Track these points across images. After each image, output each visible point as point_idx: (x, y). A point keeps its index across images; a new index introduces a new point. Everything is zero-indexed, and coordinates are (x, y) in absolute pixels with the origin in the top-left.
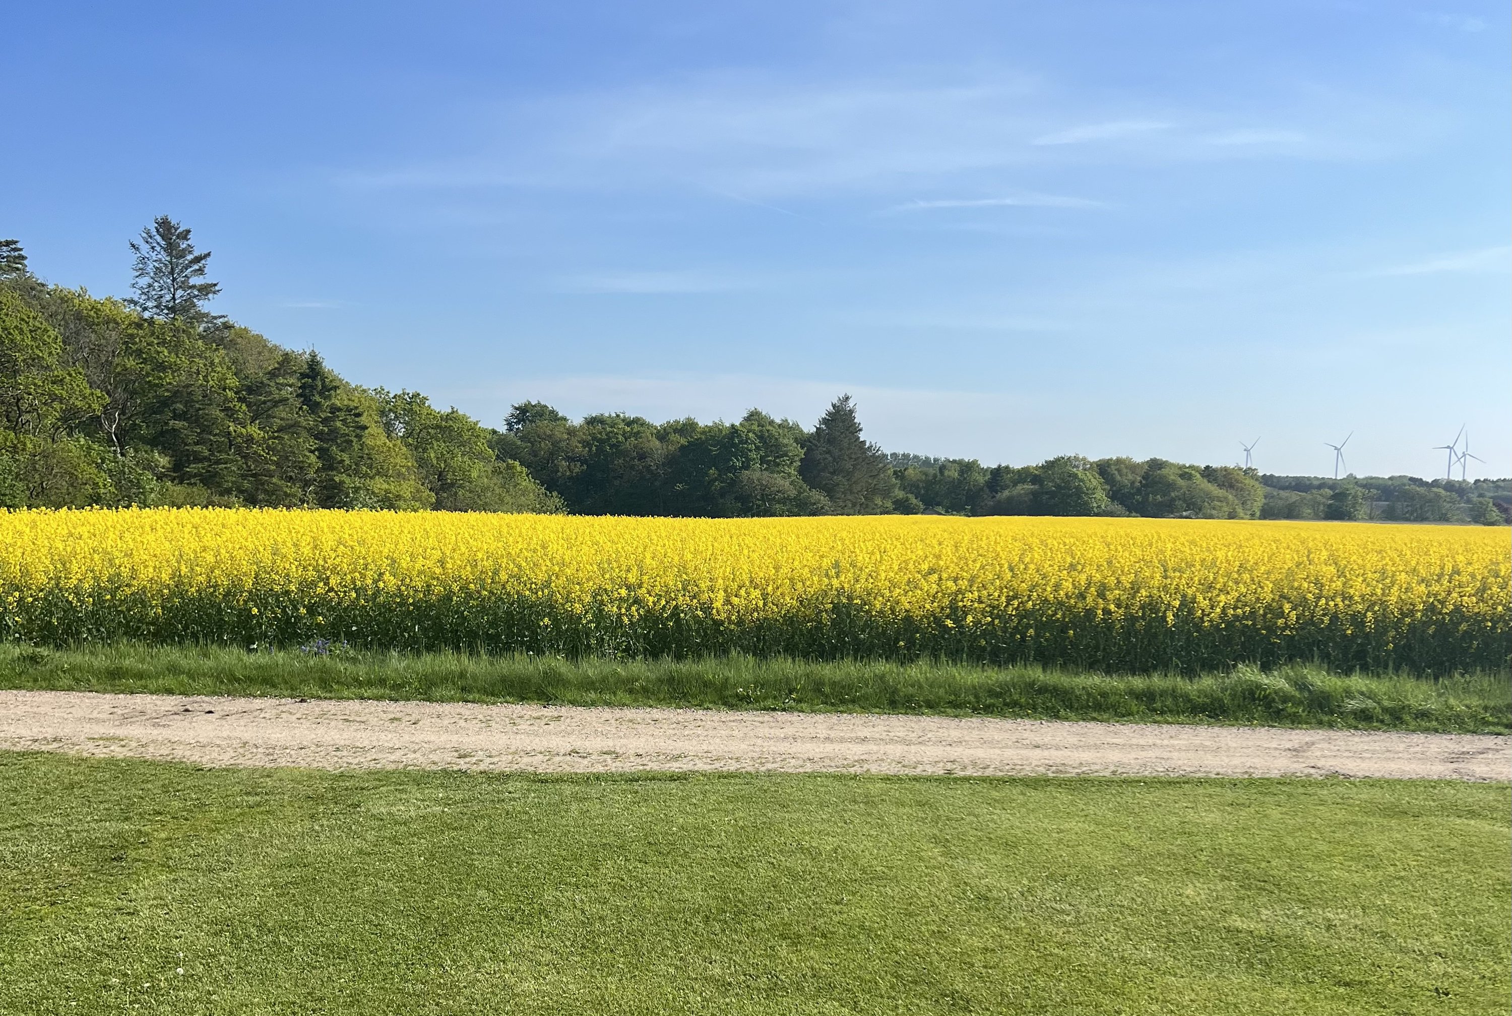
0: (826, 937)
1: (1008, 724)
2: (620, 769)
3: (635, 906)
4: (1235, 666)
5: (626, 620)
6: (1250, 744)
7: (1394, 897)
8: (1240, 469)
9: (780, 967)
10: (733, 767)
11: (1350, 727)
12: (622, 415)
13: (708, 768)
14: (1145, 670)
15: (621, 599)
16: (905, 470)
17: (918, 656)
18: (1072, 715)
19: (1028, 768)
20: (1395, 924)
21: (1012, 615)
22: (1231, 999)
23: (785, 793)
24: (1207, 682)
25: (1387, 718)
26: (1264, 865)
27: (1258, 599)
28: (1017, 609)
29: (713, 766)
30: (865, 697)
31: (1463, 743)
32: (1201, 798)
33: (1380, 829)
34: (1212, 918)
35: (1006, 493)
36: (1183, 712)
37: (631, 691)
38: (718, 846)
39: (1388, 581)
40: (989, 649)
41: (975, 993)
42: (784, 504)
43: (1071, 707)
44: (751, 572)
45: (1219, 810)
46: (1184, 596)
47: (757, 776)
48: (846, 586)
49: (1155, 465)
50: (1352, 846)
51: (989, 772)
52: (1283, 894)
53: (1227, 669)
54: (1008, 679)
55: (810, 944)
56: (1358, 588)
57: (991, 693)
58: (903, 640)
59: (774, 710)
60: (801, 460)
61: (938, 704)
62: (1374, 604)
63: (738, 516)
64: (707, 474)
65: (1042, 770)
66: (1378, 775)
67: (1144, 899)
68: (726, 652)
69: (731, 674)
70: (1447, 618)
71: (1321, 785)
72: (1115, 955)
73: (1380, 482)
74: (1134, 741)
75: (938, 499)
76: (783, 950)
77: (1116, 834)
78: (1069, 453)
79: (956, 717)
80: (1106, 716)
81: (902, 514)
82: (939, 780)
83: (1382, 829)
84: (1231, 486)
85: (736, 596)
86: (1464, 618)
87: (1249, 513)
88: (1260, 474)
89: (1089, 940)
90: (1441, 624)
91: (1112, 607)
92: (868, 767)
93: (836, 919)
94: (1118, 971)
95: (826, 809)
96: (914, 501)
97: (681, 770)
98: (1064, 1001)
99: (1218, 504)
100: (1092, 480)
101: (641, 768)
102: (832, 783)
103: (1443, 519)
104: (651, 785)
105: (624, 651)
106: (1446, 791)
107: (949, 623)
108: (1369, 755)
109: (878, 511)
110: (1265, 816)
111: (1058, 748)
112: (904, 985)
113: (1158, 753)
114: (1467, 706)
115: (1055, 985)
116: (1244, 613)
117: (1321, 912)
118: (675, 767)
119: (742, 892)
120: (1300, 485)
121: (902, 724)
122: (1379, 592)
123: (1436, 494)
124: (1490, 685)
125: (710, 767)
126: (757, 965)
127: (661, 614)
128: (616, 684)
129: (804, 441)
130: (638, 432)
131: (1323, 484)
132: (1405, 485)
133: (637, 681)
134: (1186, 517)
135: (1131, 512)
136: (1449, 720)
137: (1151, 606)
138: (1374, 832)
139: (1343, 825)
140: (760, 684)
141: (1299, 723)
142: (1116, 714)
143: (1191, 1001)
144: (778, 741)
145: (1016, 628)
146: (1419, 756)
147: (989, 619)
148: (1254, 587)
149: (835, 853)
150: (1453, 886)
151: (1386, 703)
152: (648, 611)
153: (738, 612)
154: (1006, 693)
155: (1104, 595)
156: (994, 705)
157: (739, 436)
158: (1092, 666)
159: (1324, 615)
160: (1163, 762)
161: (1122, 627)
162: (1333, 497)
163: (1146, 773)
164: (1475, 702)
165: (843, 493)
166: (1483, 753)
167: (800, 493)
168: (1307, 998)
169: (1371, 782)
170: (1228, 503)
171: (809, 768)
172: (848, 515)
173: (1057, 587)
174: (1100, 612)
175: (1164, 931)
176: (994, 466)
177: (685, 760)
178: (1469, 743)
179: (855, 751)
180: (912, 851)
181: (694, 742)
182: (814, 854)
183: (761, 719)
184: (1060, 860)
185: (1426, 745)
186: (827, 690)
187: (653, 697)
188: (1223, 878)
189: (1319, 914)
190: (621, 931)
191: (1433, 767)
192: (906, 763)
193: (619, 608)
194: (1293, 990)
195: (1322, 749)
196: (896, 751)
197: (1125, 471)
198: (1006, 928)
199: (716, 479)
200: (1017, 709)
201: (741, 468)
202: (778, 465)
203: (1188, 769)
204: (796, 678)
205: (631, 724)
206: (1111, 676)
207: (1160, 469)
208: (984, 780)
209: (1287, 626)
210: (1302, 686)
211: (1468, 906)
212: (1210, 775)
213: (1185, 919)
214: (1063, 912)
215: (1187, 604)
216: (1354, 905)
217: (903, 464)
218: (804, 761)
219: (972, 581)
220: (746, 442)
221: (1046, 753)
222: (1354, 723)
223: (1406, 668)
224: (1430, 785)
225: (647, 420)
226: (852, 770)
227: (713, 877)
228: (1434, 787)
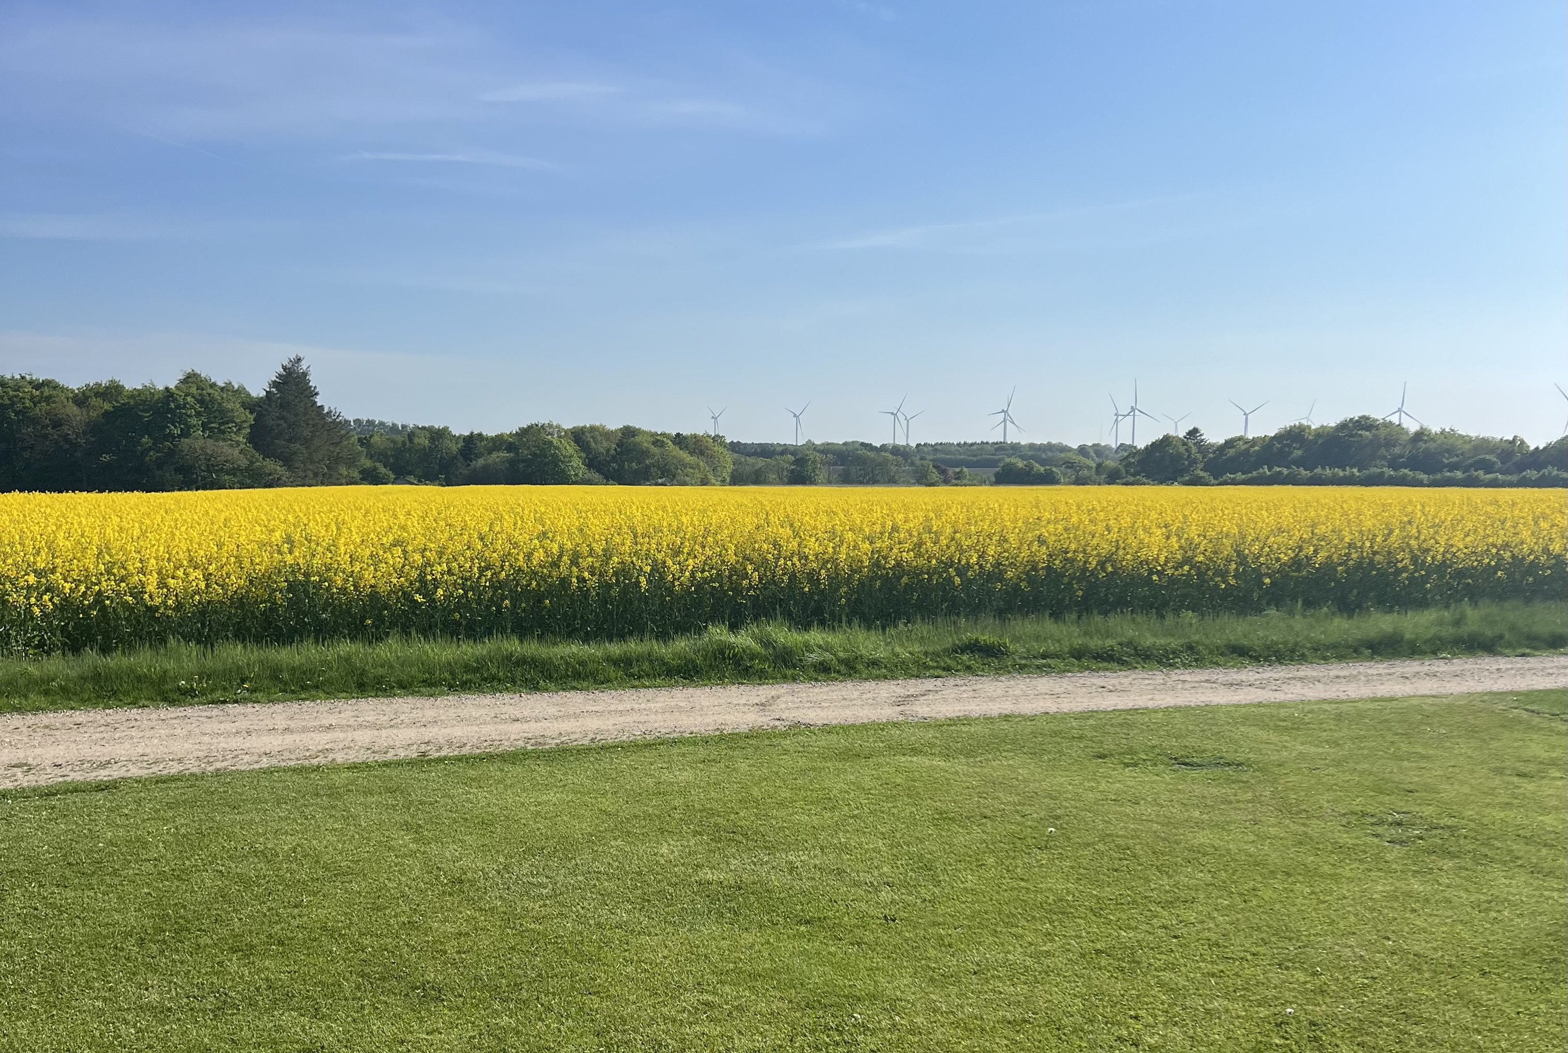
0: (283, 945)
1: (487, 700)
2: (34, 783)
3: (52, 937)
4: (706, 627)
5: (36, 611)
6: (721, 701)
7: (848, 835)
8: (709, 436)
9: (230, 983)
10: (175, 769)
11: (811, 679)
12: (28, 377)
13: (144, 773)
14: (622, 637)
15: (29, 587)
16: (371, 437)
17: (387, 634)
18: (552, 686)
19: (506, 743)
20: (848, 860)
21: (485, 586)
22: (702, 950)
23: (236, 792)
24: (682, 645)
25: (843, 668)
26: (732, 816)
27: (723, 562)
28: (490, 580)
29: (151, 771)
30: (330, 682)
31: (908, 687)
32: (675, 758)
33: (836, 772)
34: (684, 873)
35: (481, 462)
36: (660, 675)
37: (47, 693)
38: (155, 859)
39: (838, 539)
40: (464, 623)
41: (447, 981)
42: (234, 475)
43: (550, 678)
44: (189, 551)
45: (692, 767)
46: (655, 561)
47: (203, 776)
48: (301, 561)
49: (629, 432)
50: (812, 790)
51: (465, 751)
52: (750, 843)
53: (700, 631)
54: (485, 652)
55: (265, 955)
56: (812, 547)
57: (467, 668)
58: (370, 618)
59: (224, 702)
60: (251, 426)
61: (411, 684)
62: (828, 562)
63: (180, 490)
64: (139, 443)
65: (521, 743)
66: (834, 722)
67: (620, 863)
68: (164, 641)
69: (170, 665)
70: (891, 573)
71: (784, 735)
72: (592, 922)
73: (836, 447)
74: (613, 707)
75: (410, 468)
76: (234, 965)
77: (594, 801)
78: (542, 420)
79: (432, 696)
80: (585, 684)
81: (370, 484)
82: (411, 763)
83: (839, 772)
84: (702, 453)
85: (173, 578)
86: (904, 573)
87: (720, 479)
88: (728, 441)
89: (565, 911)
90: (885, 579)
91: (586, 574)
92: (334, 756)
93: (295, 923)
94: (594, 937)
95: (283, 806)
96: (382, 470)
97: (110, 778)
98: (540, 975)
99: (692, 471)
100: (568, 447)
101: (61, 779)
102: (291, 777)
103: (892, 481)
104: (71, 798)
105: (36, 647)
106: (892, 732)
107: (418, 597)
108: (827, 705)
109: (344, 481)
110: (734, 769)
111: (537, 720)
112: (371, 983)
113: (636, 717)
114: (910, 653)
115: (530, 961)
116: (711, 575)
117: (784, 856)
118: (103, 775)
119: (184, 907)
120: (764, 451)
121: (371, 707)
122: (830, 550)
123: (884, 457)
124: (929, 632)
125: (146, 771)
126: (203, 984)
127: (81, 602)
128: (27, 686)
129: (252, 405)
130: (50, 397)
131: (785, 450)
132: (857, 450)
133: (53, 680)
134: (662, 485)
135: (608, 480)
136: (896, 666)
137: (623, 571)
138: (831, 776)
139: (803, 772)
140: (205, 675)
141: (766, 678)
142: (595, 681)
143: (664, 957)
144: (229, 736)
145: (491, 600)
146: (871, 701)
147: (461, 591)
148: (718, 550)
149: (294, 852)
150: (898, 819)
151: (841, 654)
152: (66, 599)
153: (176, 595)
154: (482, 667)
155: (578, 563)
156: (471, 681)
157: (175, 400)
158: (570, 634)
159: (784, 574)
160: (640, 726)
161: (598, 594)
162: (794, 463)
163: (624, 738)
164: (917, 648)
165: (302, 462)
166: (924, 695)
167: (252, 463)
168: (772, 940)
169: (828, 729)
170: (699, 470)
171: (265, 763)
172: (310, 486)
173: (529, 556)
174: (574, 580)
175: (640, 891)
176: (467, 433)
177: (115, 767)
178: (913, 686)
179: (320, 740)
180: (381, 841)
181: (127, 746)
182: (268, 857)
183: (208, 714)
184: (538, 833)
185: (877, 691)
186: (285, 676)
187: (75, 698)
188: (696, 833)
189: (782, 857)
190: (34, 967)
191: (882, 711)
192: (376, 748)
193: (27, 598)
194: (758, 934)
195: (786, 702)
196: (364, 737)
197: (599, 438)
198: (481, 909)
199: (151, 449)
200: (495, 683)
201: (180, 436)
202: (223, 432)
203: (663, 731)
204: (248, 665)
205: (47, 731)
206: (589, 644)
207: (633, 436)
208: (459, 759)
209: (751, 587)
210: (767, 643)
211: (911, 836)
212: (684, 734)
213: (659, 877)
214: (541, 885)
215: (658, 569)
216: (813, 847)
217: (369, 431)
218: (260, 756)
219: (441, 554)
220: (184, 407)
221: (525, 726)
222: (815, 675)
223: (856, 621)
224: (879, 727)
225: (61, 383)
226: (315, 762)
227: (150, 894)
228: (883, 730)
